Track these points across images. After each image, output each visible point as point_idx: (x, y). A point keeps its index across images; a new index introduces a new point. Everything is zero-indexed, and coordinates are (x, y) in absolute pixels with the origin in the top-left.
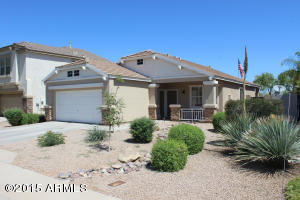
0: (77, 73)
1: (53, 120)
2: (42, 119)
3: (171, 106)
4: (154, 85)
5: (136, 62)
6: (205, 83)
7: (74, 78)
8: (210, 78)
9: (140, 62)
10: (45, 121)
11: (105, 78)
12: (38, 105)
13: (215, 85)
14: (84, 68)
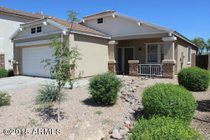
0: (39, 30)
1: (20, 75)
2: (11, 74)
3: (130, 61)
4: (113, 42)
5: (96, 22)
6: (164, 39)
7: (37, 35)
8: (170, 34)
9: (100, 21)
10: (13, 75)
11: (64, 32)
12: (10, 61)
13: (174, 41)
14: (45, 23)
